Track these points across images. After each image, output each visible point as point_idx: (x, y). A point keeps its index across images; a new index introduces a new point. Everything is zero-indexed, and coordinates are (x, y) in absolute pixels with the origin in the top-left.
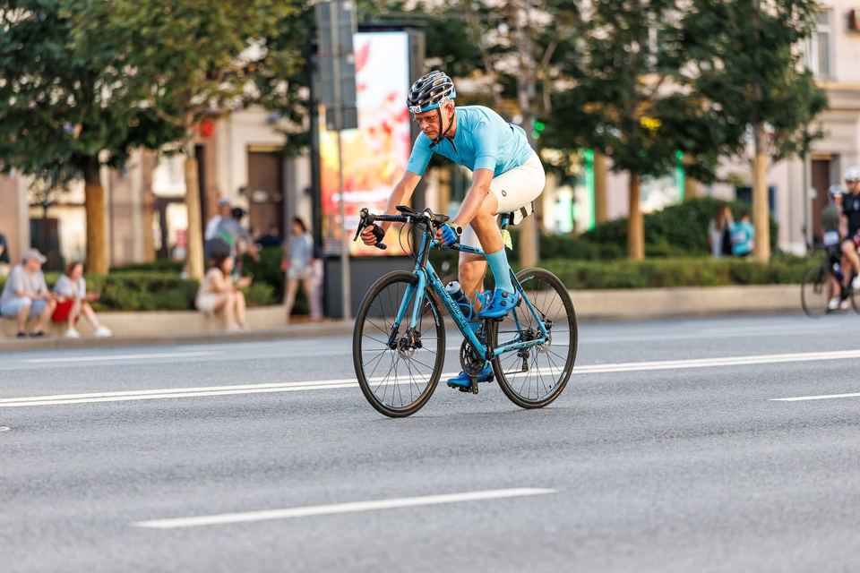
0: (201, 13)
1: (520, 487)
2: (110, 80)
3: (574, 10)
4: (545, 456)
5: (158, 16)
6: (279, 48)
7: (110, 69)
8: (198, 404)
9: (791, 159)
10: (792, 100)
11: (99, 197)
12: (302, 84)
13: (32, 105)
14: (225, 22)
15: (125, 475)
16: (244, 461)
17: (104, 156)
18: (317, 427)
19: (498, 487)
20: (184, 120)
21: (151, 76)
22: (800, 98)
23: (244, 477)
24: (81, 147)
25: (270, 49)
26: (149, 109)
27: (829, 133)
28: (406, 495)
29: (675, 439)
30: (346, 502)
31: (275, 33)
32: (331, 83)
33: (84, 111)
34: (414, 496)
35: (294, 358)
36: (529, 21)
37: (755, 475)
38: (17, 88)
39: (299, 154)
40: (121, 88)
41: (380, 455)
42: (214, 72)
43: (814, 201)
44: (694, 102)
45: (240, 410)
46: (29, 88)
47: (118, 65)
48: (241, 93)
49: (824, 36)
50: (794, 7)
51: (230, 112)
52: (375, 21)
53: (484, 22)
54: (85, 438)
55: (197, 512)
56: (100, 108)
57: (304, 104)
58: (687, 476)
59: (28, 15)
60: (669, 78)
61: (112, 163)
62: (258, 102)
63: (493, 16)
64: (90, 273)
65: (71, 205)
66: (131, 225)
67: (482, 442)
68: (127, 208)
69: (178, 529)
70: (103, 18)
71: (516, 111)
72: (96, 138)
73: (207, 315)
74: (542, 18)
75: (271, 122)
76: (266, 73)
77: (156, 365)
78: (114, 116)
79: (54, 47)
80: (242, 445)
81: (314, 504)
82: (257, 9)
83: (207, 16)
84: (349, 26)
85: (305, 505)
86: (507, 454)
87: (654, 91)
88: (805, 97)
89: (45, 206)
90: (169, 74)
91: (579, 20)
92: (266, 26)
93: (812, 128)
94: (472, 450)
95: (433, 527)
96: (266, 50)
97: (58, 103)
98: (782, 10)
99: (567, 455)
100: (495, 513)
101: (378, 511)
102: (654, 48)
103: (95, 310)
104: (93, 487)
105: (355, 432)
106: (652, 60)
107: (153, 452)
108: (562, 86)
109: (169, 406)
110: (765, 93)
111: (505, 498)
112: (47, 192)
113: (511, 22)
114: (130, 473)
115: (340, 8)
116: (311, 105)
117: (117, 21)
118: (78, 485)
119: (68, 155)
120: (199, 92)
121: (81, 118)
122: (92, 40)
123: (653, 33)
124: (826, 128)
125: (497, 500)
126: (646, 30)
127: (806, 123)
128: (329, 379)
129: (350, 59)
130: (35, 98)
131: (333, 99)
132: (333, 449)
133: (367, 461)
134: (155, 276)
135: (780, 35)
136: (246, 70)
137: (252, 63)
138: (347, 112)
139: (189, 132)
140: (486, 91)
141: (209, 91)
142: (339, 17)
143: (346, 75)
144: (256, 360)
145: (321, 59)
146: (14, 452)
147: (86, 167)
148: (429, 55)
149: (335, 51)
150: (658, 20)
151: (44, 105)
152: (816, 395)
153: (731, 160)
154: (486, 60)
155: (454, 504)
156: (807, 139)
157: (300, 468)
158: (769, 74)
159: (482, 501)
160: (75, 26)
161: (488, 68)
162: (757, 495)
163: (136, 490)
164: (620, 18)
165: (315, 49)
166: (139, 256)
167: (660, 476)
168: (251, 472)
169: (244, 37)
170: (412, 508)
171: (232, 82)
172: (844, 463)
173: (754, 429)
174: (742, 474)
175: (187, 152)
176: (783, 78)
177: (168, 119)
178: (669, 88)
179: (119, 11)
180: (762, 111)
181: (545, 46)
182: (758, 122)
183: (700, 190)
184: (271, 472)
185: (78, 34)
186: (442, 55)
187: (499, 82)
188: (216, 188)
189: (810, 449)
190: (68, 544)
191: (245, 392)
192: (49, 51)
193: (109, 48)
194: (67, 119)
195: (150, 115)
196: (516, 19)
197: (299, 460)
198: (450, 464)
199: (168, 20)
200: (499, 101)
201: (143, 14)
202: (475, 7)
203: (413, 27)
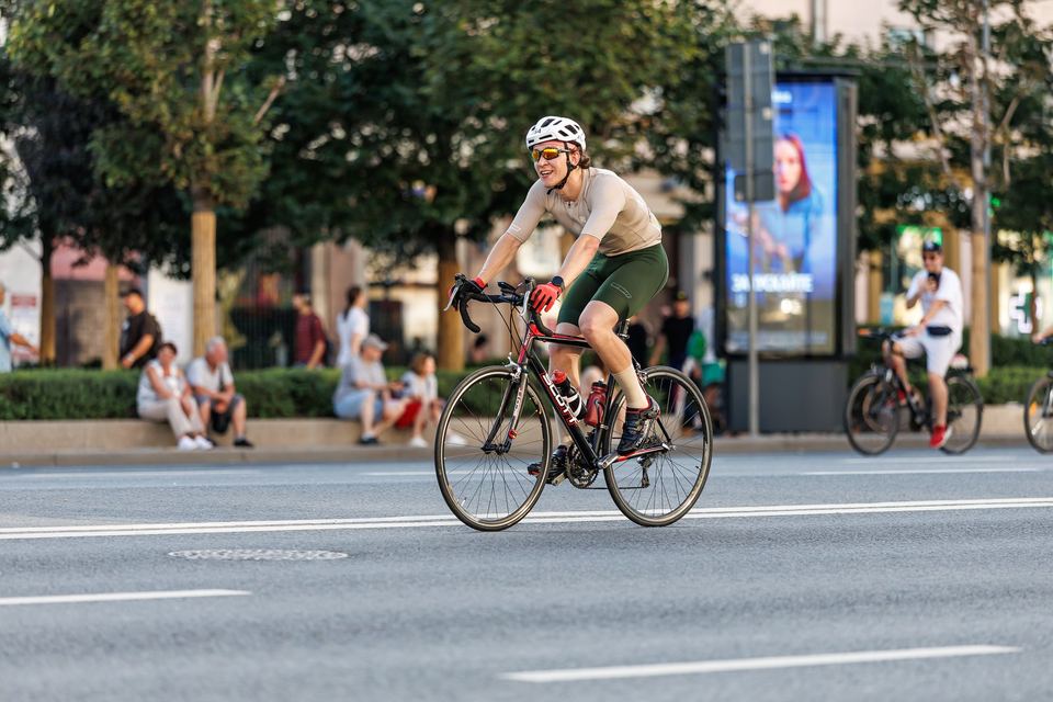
0: (586, 54)
1: (976, 644)
2: (471, 133)
3: (1043, 61)
4: (1005, 606)
5: (534, 55)
6: (679, 99)
7: (471, 120)
12: (706, 145)
13: (375, 161)
14: (615, 67)
15: (490, 615)
16: (635, 603)
17: (461, 226)
18: (723, 564)
19: (948, 644)
21: (523, 129)
23: (635, 622)
24: (435, 214)
25: (667, 100)
26: (518, 170)
28: (834, 650)
31: (675, 81)
32: (743, 142)
33: (439, 170)
34: (845, 651)
36: (986, 71)
38: (357, 141)
39: (702, 230)
40: (486, 143)
41: (801, 600)
42: (599, 127)
46: (372, 140)
47: (482, 115)
48: (632, 153)
52: (797, 68)
53: (931, 72)
54: (441, 569)
55: (580, 663)
56: (459, 169)
57: (706, 167)
59: (373, 51)
61: (471, 236)
62: (651, 165)
63: (942, 64)
64: (442, 369)
65: (419, 286)
67: (927, 588)
69: (555, 683)
70: (465, 57)
71: (968, 182)
72: (453, 205)
74: (1002, 69)
75: (666, 189)
76: (661, 128)
78: (477, 176)
79: (405, 91)
80: (631, 583)
81: (721, 657)
82: (653, 49)
83: (592, 58)
84: (767, 74)
85: (711, 658)
86: (958, 603)
89: (387, 285)
91: (1048, 72)
92: (664, 72)
94: (915, 597)
95: (869, 690)
96: (663, 101)
97: (407, 160)
99: (1032, 606)
100: (945, 675)
101: (802, 669)
104: (451, 630)
105: (769, 572)
107: (523, 588)
108: (1024, 152)
111: (956, 657)
112: (389, 269)
113: (964, 73)
114: (496, 613)
115: (755, 52)
116: (717, 170)
117: (482, 62)
118: (433, 627)
119: (418, 224)
121: (436, 180)
122: (452, 84)
125: (947, 659)
128: (736, 506)
129: (766, 114)
130: (379, 152)
131: (744, 163)
132: (744, 592)
133: (786, 607)
136: (637, 125)
137: (647, 117)
138: (761, 179)
140: (932, 156)
142: (753, 62)
143: (761, 133)
145: (731, 116)
146: (353, 584)
147: (440, 240)
148: (862, 111)
149: (748, 103)
151: (390, 162)
154: (934, 118)
155: (895, 663)
157: (705, 613)
159: (928, 660)
160: (431, 65)
161: (936, 126)
163: (503, 634)
165: (723, 101)
168: (643, 616)
169: (637, 85)
170: (843, 666)
171: (621, 139)
179: (486, 49)
181: (1007, 106)
184: (668, 618)
185: (435, 77)
186: (878, 112)
187: (947, 146)
190: (422, 697)
192: (398, 95)
193: (472, 94)
194: (418, 180)
195: (520, 178)
196: (970, 70)
197: (702, 604)
198: (889, 614)
199: (545, 61)
200: (947, 169)
201: (514, 54)
202: (920, 53)
203: (844, 76)
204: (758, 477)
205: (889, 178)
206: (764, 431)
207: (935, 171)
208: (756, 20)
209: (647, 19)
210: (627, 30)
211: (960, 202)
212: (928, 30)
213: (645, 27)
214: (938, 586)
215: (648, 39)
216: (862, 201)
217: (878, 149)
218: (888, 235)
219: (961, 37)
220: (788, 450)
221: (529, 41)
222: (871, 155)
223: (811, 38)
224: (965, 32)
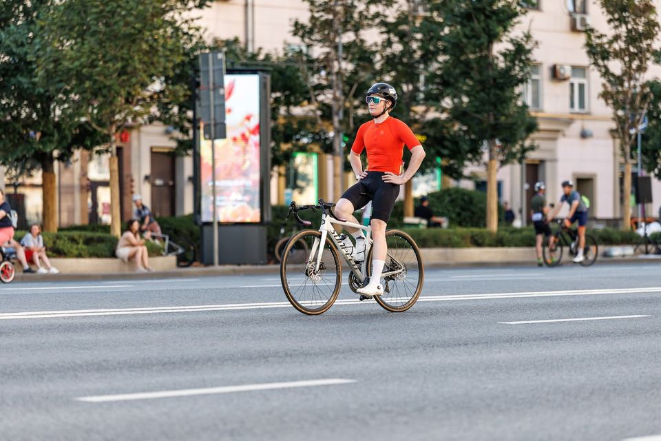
0: (122, 59)
1: (333, 378)
2: (61, 102)
3: (371, 62)
4: (349, 358)
5: (94, 60)
6: (173, 84)
7: (60, 96)
8: (117, 319)
9: (513, 163)
10: (515, 124)
11: (52, 181)
12: (188, 108)
13: (9, 118)
14: (139, 66)
15: (69, 366)
16: (149, 358)
17: (56, 153)
18: (197, 336)
19: (318, 378)
20: (109, 131)
21: (89, 100)
22: (520, 123)
23: (148, 369)
24: (41, 147)
25: (167, 84)
26: (87, 122)
27: (538, 146)
28: (257, 382)
29: (435, 348)
30: (217, 386)
31: (171, 74)
32: (209, 107)
33: (43, 123)
34: (262, 383)
35: (182, 290)
36: (340, 68)
37: (489, 372)
39: (188, 155)
40: (68, 108)
41: (239, 355)
42: (130, 100)
43: (528, 191)
44: (449, 125)
45: (146, 324)
46: (7, 106)
47: (66, 93)
48: (148, 113)
49: (536, 82)
50: (517, 62)
51: (141, 125)
52: (239, 67)
53: (311, 69)
54: (43, 341)
55: (117, 392)
56: (54, 120)
57: (189, 121)
58: (444, 373)
59: (7, 58)
60: (433, 109)
61: (60, 158)
62: (159, 119)
63: (316, 65)
64: (46, 232)
65: (33, 186)
66: (73, 201)
67: (307, 348)
68: (71, 188)
69: (105, 402)
70: (57, 62)
71: (331, 128)
72: (51, 142)
73: (123, 260)
74: (348, 67)
75: (167, 132)
76: (164, 100)
77: (90, 293)
78: (63, 126)
79: (24, 80)
80: (147, 347)
81: (195, 387)
82: (160, 57)
83: (127, 61)
84: (221, 70)
85: (190, 388)
86: (324, 356)
87: (422, 116)
88: (523, 123)
90: (101, 99)
91: (374, 69)
92: (165, 68)
93: (527, 143)
94: (301, 353)
95: (275, 404)
96: (164, 85)
97: (25, 117)
98: (508, 63)
99: (364, 357)
100: (316, 395)
101: (239, 393)
102: (422, 88)
103: (49, 256)
104: (48, 374)
105: (222, 340)
106: (422, 96)
107: (87, 351)
108: (361, 112)
109: (99, 320)
110: (496, 119)
111: (323, 385)
112: (17, 177)
113: (328, 69)
114: (73, 365)
115: (215, 58)
116: (194, 122)
117: (66, 64)
118: (38, 372)
119: (32, 153)
120: (120, 112)
121: (41, 128)
122: (49, 76)
123: (422, 78)
124: (536, 143)
125: (317, 387)
126: (418, 75)
127: (523, 139)
128: (205, 305)
129: (221, 91)
130: (10, 114)
131: (210, 119)
132: (208, 351)
133: (231, 359)
134: (89, 234)
135: (507, 81)
136: (151, 97)
137: (155, 93)
138: (218, 127)
139: (113, 138)
140: (311, 114)
141: (127, 111)
142: (214, 64)
143: (217, 102)
144: (156, 291)
145: (201, 92)
147: (44, 161)
148: (273, 90)
150: (426, 69)
151: (16, 119)
152: (529, 320)
153: (472, 164)
154: (312, 93)
155: (289, 389)
156: (524, 150)
157: (187, 363)
158: (499, 107)
159: (307, 387)
160: (38, 66)
161: (313, 98)
162: (490, 386)
163: (76, 376)
164: (400, 67)
165: (198, 84)
166: (78, 221)
167: (426, 372)
168: (153, 365)
169: (151, 76)
170: (261, 391)
171: (142, 106)
172: (548, 365)
173: (488, 342)
174: (481, 372)
175: (111, 152)
176: (509, 109)
177: (99, 129)
178: (432, 115)
179: (68, 57)
180: (494, 131)
181: (351, 86)
182: (492, 138)
183: (452, 183)
184: (166, 366)
185: (41, 73)
186: (282, 90)
187: (319, 109)
188: (130, 176)
189: (525, 356)
190: (32, 411)
191: (149, 312)
192: (20, 83)
193: (61, 81)
194: (31, 129)
195: (87, 126)
196: (332, 67)
197: (185, 358)
198: (286, 362)
199: (101, 63)
200: (320, 121)
201: (83, 60)
202: (305, 58)
203: (263, 71)
204: (217, 289)
205: (288, 126)
206: (221, 263)
207: (313, 122)
208: (216, 41)
209: (156, 40)
210: (145, 46)
211: (326, 139)
212: (309, 46)
213: (155, 44)
214: (313, 347)
215: (157, 51)
216: (273, 139)
217: (282, 110)
218: (288, 157)
219: (327, 50)
220: (235, 273)
221: (92, 52)
222: (279, 114)
223: (245, 50)
224: (328, 46)
